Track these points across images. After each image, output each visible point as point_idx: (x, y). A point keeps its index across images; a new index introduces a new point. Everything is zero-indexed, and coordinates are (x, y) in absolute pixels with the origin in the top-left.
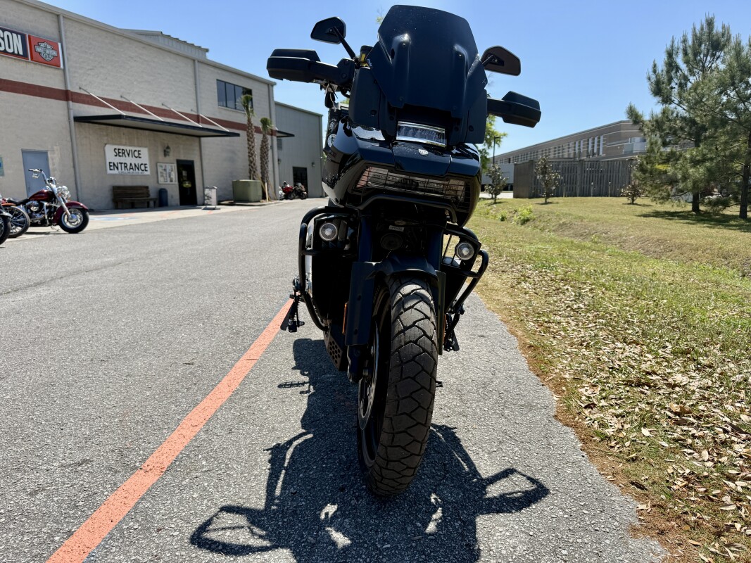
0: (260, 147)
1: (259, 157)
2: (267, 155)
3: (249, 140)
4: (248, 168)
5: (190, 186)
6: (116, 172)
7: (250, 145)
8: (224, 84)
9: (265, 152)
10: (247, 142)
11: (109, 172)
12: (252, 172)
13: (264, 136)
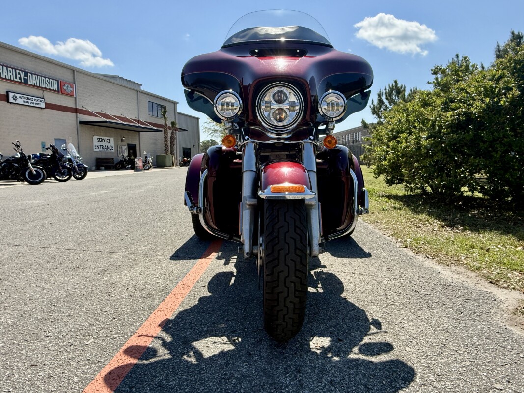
0: (170, 137)
1: (170, 142)
4: (164, 148)
6: (98, 150)
8: (152, 103)
9: (173, 140)
10: (164, 134)
11: (95, 150)
12: (166, 151)
13: (172, 131)
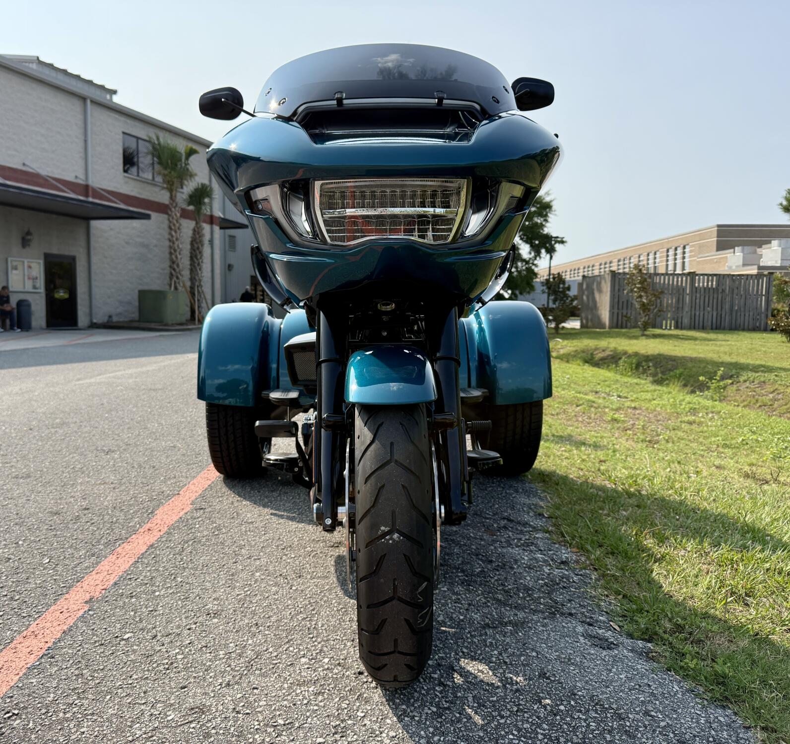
0: (190, 239)
1: (189, 255)
2: (200, 253)
3: (170, 228)
4: (168, 271)
5: (66, 296)
7: (172, 236)
8: (135, 140)
9: (198, 248)
10: (167, 230)
12: (175, 278)
13: (197, 223)
